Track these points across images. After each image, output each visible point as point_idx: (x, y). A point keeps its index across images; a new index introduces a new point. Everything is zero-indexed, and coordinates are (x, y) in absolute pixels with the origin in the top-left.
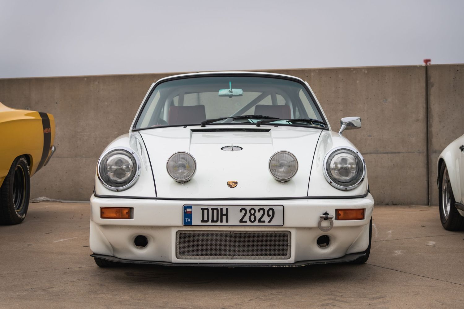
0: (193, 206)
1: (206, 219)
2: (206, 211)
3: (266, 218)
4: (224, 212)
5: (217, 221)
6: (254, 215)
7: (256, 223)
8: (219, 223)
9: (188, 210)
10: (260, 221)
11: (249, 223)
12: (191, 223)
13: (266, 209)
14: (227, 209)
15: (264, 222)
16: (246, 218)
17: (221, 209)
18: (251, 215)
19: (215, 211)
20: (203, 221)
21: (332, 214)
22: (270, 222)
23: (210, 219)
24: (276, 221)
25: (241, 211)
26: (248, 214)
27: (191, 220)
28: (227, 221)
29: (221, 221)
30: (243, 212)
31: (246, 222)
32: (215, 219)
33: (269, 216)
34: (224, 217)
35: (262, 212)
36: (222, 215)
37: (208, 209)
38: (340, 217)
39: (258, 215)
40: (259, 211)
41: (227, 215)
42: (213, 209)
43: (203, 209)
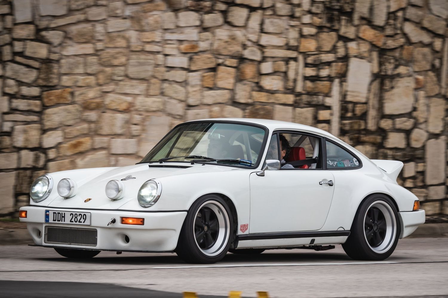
0: (50, 211)
1: (55, 219)
2: (55, 214)
3: (82, 220)
4: (63, 216)
5: (60, 221)
6: (76, 217)
7: (78, 223)
8: (60, 222)
9: (48, 213)
10: (79, 222)
11: (74, 223)
12: (48, 221)
13: (83, 214)
14: (64, 213)
15: (81, 222)
16: (73, 220)
17: (62, 213)
18: (75, 217)
19: (59, 214)
20: (54, 220)
21: (118, 220)
22: (84, 222)
23: (57, 219)
24: (87, 222)
25: (71, 215)
26: (74, 217)
27: (49, 219)
28: (64, 221)
29: (62, 221)
30: (72, 215)
31: (73, 222)
32: (59, 220)
33: (84, 219)
34: (63, 218)
35: (80, 216)
36: (62, 217)
37: (56, 213)
38: (123, 222)
39: (79, 218)
40: (79, 216)
41: (64, 217)
42: (58, 213)
43: (54, 213)
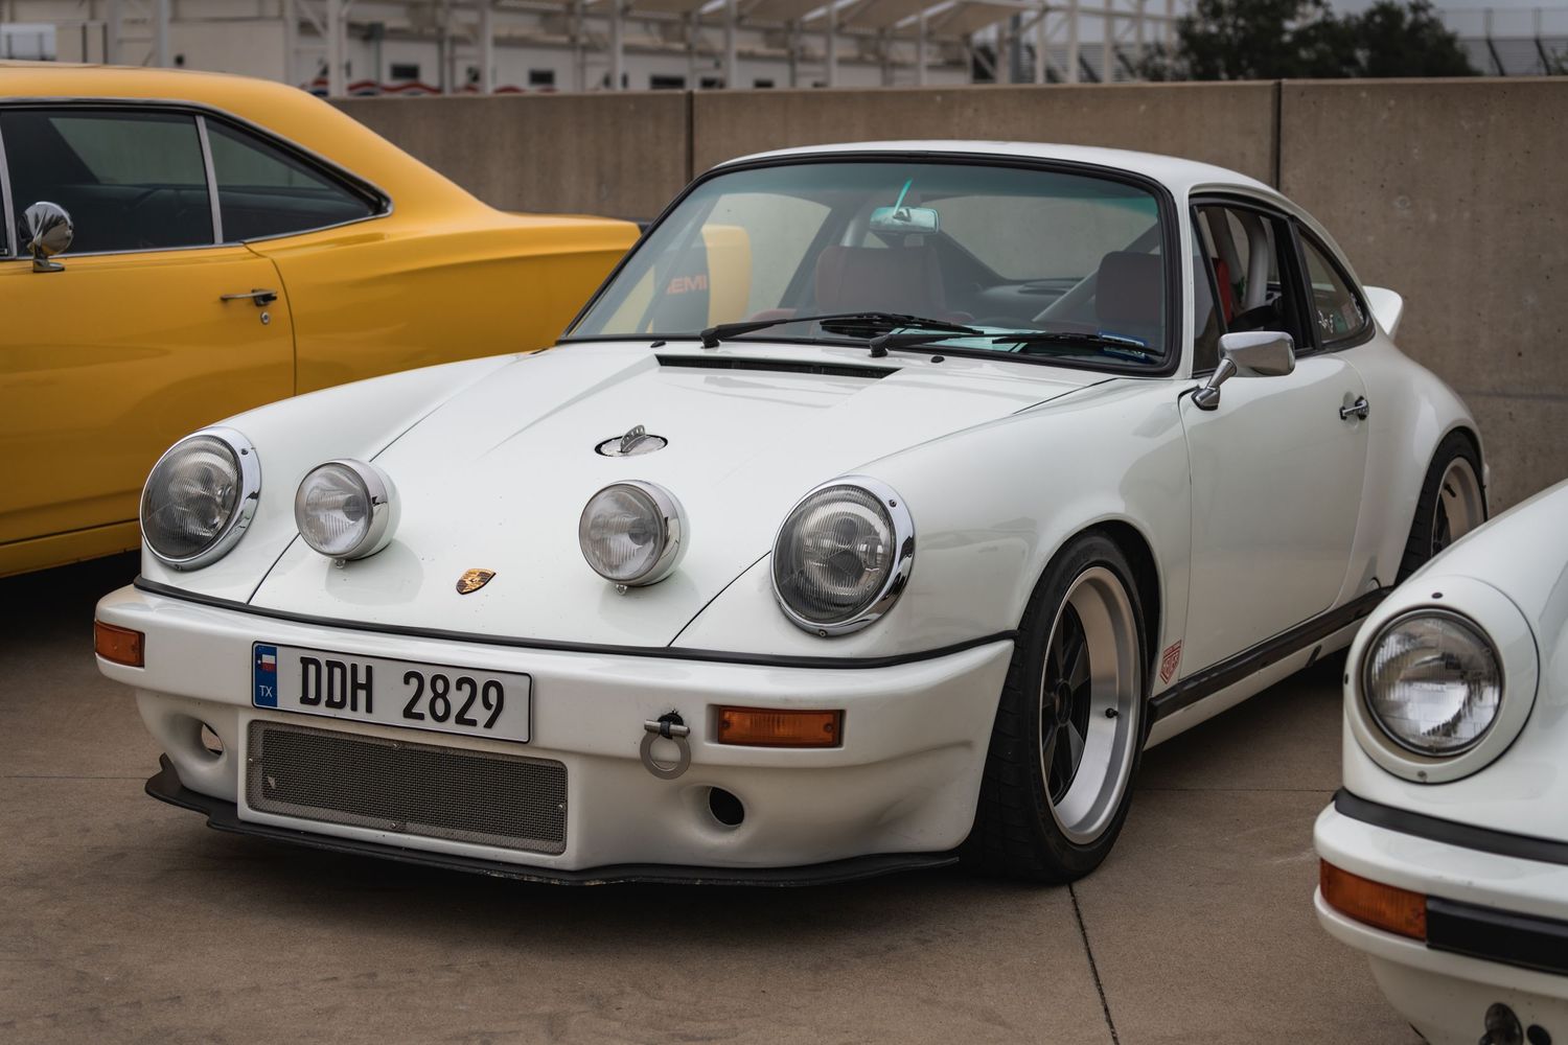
0: (279, 648)
1: (312, 695)
2: (312, 668)
3: (478, 712)
4: (362, 679)
5: (341, 705)
6: (443, 696)
7: (450, 725)
8: (346, 713)
9: (267, 659)
10: (460, 720)
11: (429, 723)
12: (273, 701)
13: (481, 680)
14: (369, 669)
15: (473, 723)
16: (422, 706)
17: (354, 667)
18: (437, 695)
19: (337, 672)
20: (305, 700)
21: (698, 722)
22: (489, 724)
23: (324, 697)
24: (511, 726)
25: (407, 682)
26: (428, 694)
27: (274, 691)
28: (369, 709)
29: (354, 708)
30: (414, 682)
31: (421, 717)
32: (337, 698)
33: (487, 705)
34: (362, 694)
35: (467, 688)
36: (356, 686)
37: (316, 662)
38: (726, 733)
39: (457, 699)
40: (459, 688)
41: (368, 687)
42: (331, 665)
43: (305, 662)
